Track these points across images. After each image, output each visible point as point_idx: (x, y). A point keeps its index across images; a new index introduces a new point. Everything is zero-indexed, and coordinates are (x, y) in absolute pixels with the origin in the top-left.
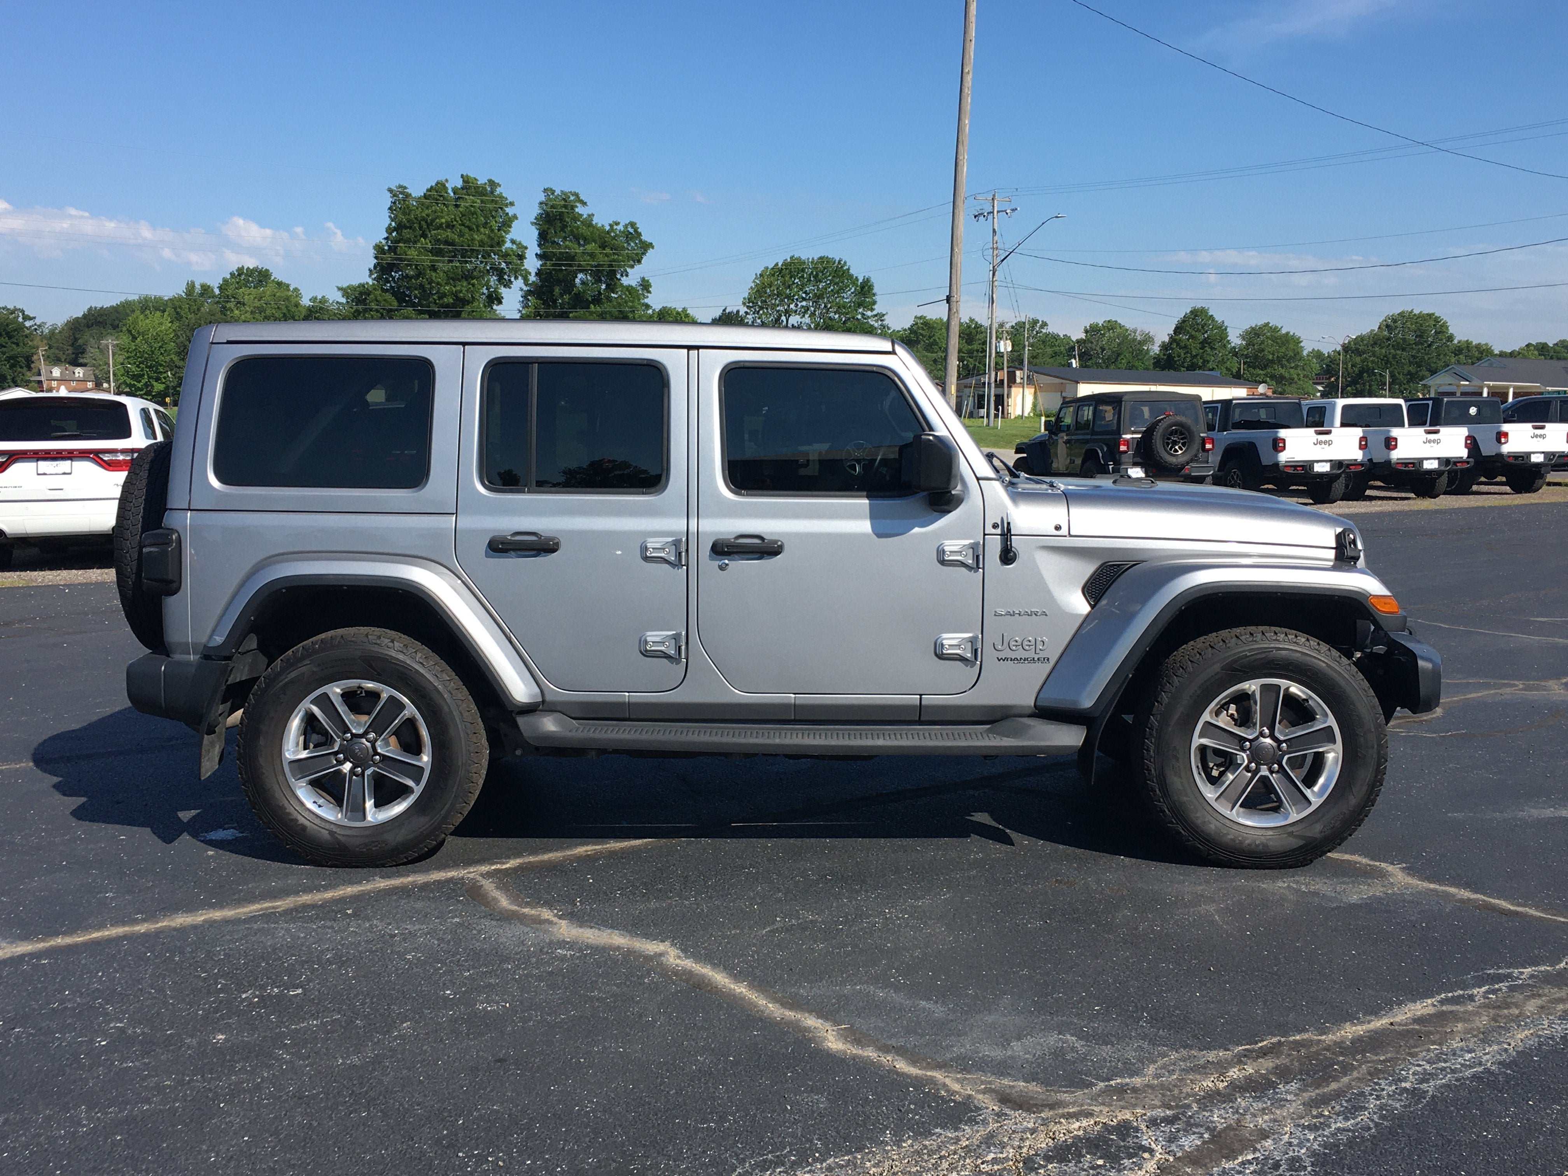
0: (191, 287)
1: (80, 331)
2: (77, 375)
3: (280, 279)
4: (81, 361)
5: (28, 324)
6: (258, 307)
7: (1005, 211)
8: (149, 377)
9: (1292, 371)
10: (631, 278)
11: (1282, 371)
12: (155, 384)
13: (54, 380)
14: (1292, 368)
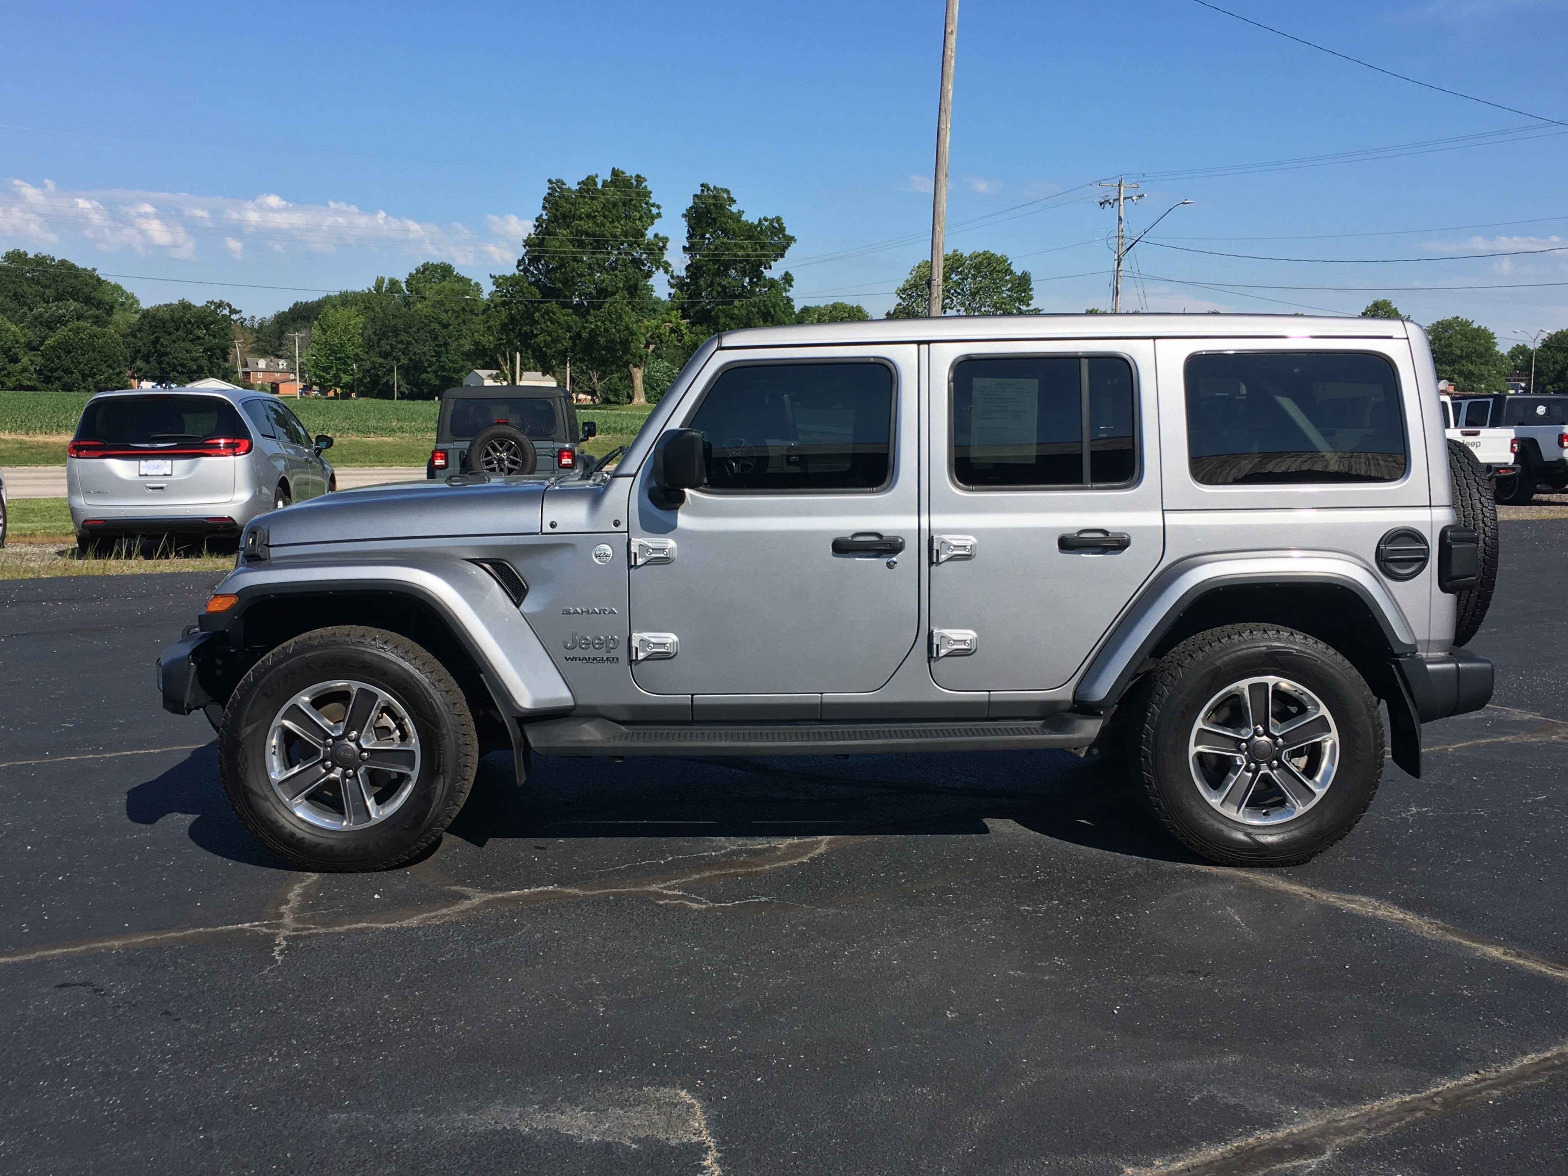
0: (380, 282)
1: (286, 324)
2: (281, 367)
3: (463, 273)
4: (280, 353)
5: (234, 317)
6: (438, 301)
7: (1131, 197)
8: (338, 369)
9: (1482, 367)
10: (774, 271)
11: (1472, 367)
12: (342, 375)
13: (260, 372)
14: (1482, 364)
